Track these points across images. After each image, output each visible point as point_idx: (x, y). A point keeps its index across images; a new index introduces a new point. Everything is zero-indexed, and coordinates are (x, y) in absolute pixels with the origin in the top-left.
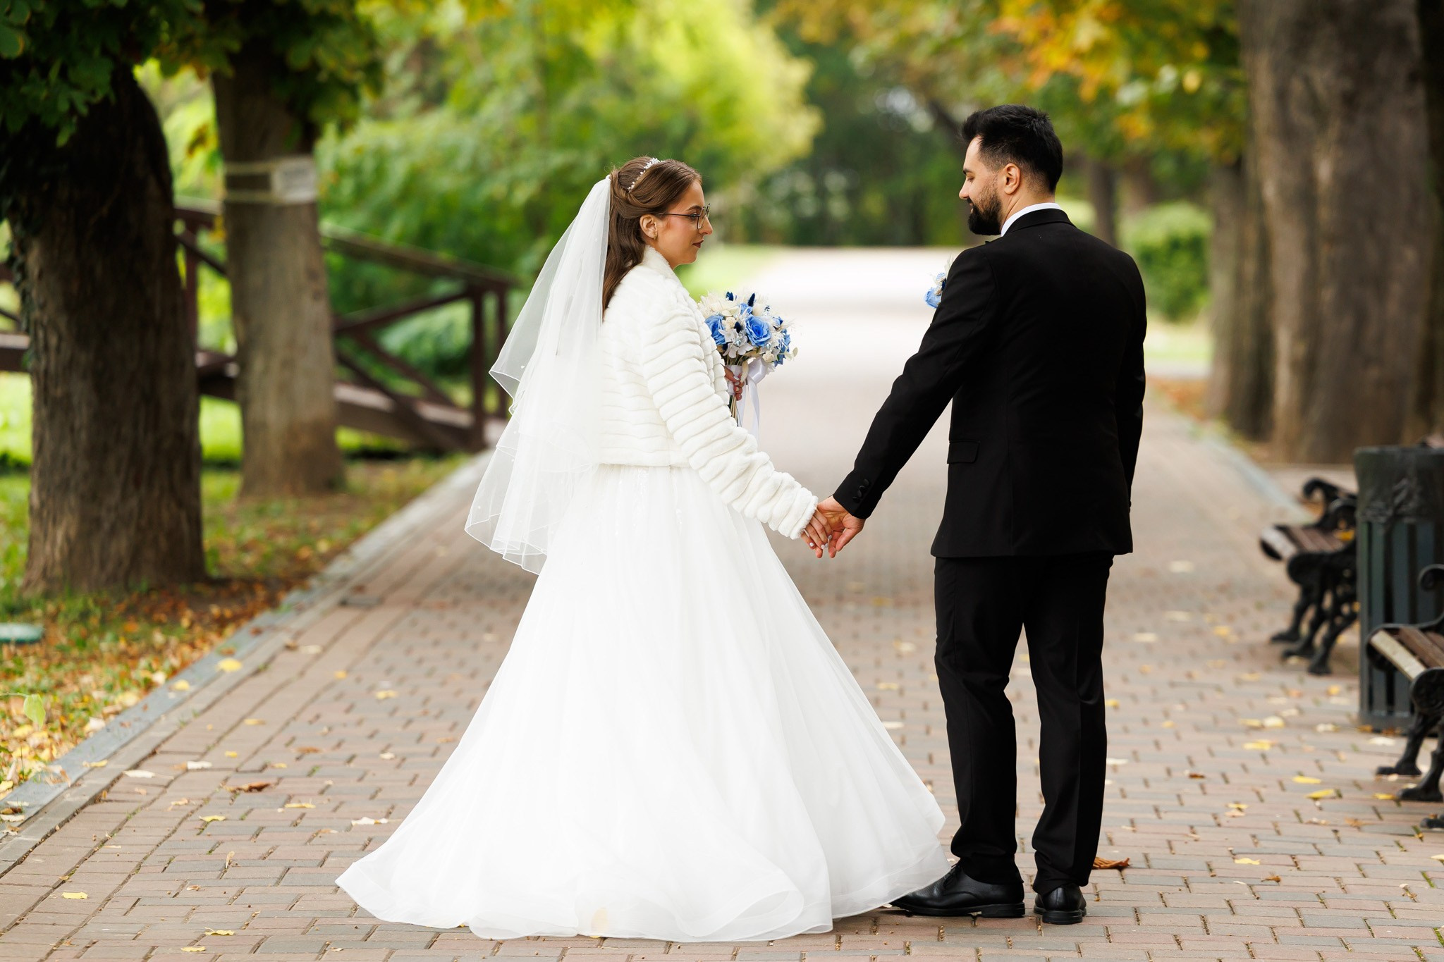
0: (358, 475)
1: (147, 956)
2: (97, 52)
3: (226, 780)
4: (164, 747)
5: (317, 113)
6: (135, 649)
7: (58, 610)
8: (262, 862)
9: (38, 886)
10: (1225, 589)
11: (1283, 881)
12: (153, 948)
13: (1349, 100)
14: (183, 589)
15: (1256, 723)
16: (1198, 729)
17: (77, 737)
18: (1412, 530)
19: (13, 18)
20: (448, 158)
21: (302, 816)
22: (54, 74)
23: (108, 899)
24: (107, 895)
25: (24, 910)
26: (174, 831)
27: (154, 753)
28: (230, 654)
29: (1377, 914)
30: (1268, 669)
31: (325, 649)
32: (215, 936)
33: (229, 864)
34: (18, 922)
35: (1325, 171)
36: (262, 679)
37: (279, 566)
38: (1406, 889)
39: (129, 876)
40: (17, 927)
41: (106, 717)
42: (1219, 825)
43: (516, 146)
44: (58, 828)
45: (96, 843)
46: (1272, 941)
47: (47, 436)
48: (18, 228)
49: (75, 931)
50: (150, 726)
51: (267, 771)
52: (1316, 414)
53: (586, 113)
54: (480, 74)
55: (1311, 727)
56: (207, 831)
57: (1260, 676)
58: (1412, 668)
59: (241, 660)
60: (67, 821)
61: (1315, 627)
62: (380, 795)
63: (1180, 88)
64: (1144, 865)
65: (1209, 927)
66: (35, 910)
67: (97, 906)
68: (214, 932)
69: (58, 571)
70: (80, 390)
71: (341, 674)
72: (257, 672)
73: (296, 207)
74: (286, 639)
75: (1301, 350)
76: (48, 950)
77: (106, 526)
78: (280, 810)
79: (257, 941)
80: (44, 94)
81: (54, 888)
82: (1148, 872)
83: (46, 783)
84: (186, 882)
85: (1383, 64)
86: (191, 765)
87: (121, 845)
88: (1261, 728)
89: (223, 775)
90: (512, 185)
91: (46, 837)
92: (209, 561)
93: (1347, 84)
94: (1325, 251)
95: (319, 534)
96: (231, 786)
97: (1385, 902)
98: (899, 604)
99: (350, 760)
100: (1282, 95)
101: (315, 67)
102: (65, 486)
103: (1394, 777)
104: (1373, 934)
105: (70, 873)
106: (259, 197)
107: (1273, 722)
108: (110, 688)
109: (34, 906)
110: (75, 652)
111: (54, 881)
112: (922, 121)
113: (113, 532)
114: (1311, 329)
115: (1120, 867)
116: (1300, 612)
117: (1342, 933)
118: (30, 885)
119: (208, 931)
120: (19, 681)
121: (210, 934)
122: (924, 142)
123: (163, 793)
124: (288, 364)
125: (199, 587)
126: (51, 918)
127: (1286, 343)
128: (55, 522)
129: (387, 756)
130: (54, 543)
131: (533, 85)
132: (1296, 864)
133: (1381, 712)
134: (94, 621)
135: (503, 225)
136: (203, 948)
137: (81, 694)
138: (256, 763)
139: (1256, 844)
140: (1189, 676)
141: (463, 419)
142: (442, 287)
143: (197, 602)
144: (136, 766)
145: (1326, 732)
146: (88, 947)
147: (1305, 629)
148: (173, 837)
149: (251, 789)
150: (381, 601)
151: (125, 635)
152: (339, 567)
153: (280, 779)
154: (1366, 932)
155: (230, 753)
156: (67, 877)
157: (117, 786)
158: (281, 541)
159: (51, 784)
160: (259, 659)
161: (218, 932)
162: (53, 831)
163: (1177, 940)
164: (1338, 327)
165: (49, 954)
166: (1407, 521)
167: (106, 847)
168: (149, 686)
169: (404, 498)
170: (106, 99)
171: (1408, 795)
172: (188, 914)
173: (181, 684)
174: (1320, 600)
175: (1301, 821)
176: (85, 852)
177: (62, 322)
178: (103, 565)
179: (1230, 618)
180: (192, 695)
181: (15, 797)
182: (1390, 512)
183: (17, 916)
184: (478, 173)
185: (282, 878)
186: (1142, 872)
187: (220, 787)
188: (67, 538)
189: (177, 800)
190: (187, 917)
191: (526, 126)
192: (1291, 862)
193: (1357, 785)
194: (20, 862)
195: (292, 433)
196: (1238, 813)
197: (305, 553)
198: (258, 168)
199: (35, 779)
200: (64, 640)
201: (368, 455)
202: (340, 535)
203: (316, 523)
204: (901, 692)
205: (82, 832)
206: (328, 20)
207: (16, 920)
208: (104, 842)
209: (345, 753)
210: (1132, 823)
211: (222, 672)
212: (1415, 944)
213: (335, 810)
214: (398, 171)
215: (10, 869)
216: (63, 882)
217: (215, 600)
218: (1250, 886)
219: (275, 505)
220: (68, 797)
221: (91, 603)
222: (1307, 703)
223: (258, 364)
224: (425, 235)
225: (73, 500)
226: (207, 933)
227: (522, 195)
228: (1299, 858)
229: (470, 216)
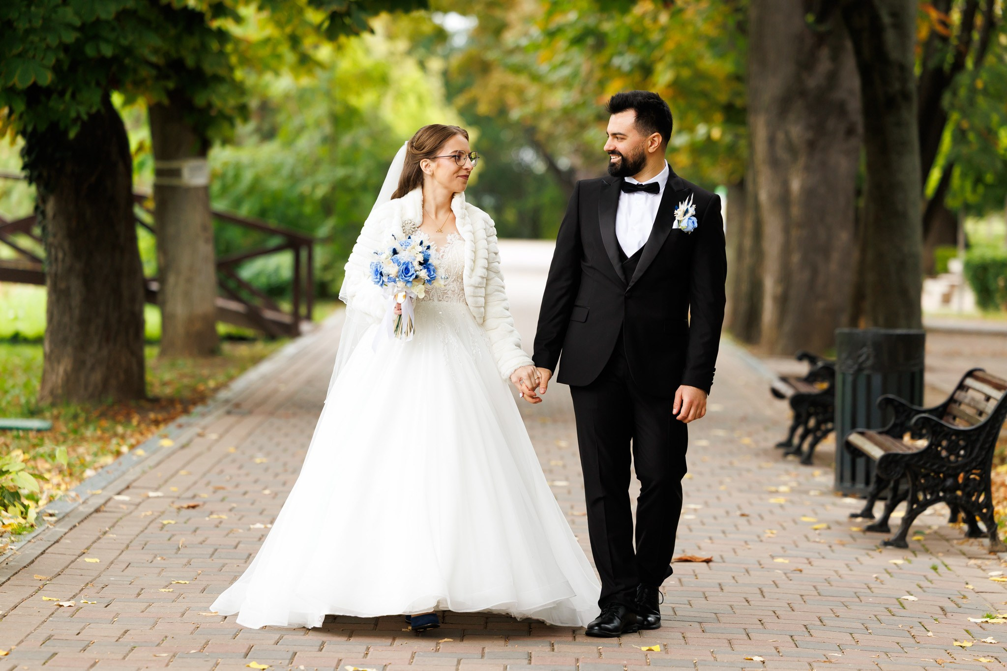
0: (227, 347)
1: (139, 593)
2: (93, 84)
3: (173, 503)
4: (134, 484)
5: (211, 133)
6: (107, 435)
7: (59, 414)
8: (201, 546)
9: (70, 555)
10: (744, 419)
11: (804, 572)
12: (142, 589)
13: (812, 145)
14: (133, 403)
15: (773, 489)
16: (740, 490)
17: (81, 480)
18: (869, 378)
19: (46, 62)
20: (276, 171)
21: (221, 522)
22: (68, 96)
23: (112, 563)
24: (111, 561)
25: (63, 567)
26: (146, 528)
27: (128, 487)
28: (165, 436)
29: (862, 590)
30: (776, 461)
31: (221, 436)
32: (178, 584)
33: (182, 546)
34: (60, 573)
35: (796, 185)
36: (186, 451)
37: (187, 394)
38: (877, 578)
39: (123, 551)
40: (60, 576)
41: (96, 469)
42: (761, 541)
43: (317, 163)
44: (77, 524)
45: (100, 533)
46: (803, 602)
47: (55, 312)
48: (42, 189)
49: (95, 579)
50: (124, 473)
51: (197, 499)
52: (787, 327)
53: (355, 147)
54: (296, 122)
55: (806, 492)
56: (165, 529)
57: (771, 464)
58: (877, 453)
59: (174, 439)
60: (82, 521)
61: (803, 438)
62: (265, 513)
63: (709, 138)
64: (720, 560)
65: (764, 594)
66: (70, 567)
67: (106, 566)
68: (177, 582)
69: (60, 391)
70: (76, 285)
71: (232, 450)
72: (183, 447)
73: (196, 189)
74: (197, 430)
75: (779, 290)
76: (80, 588)
77: (89, 364)
78: (207, 519)
79: (203, 587)
80: (62, 107)
81: (79, 556)
82: (724, 564)
83: (67, 501)
84: (156, 555)
85: (831, 124)
86: (151, 494)
87: (116, 534)
88: (777, 492)
89: (171, 500)
90: (314, 186)
91: (71, 529)
92: (148, 388)
93: (809, 135)
94: (795, 233)
95: (208, 378)
96: (177, 505)
97: (866, 584)
98: (555, 421)
99: (245, 493)
100: (772, 141)
101: (210, 106)
102: (65, 341)
103: (859, 520)
104: (861, 601)
105: (87, 549)
106: (174, 182)
107: (783, 489)
108: (96, 455)
109: (68, 565)
110: (72, 436)
111: (79, 552)
112: (539, 167)
113: (93, 369)
114: (785, 278)
115: (708, 561)
116: (793, 430)
117: (843, 600)
118: (65, 554)
119: (173, 581)
120: (41, 450)
121: (174, 582)
122: (540, 180)
123: (136, 508)
124: (189, 280)
125: (143, 403)
126: (79, 572)
127: (770, 286)
128: (59, 362)
129: (267, 492)
130: (57, 374)
131: (328, 129)
132: (810, 563)
133: (847, 484)
134: (81, 420)
135: (308, 209)
136: (172, 590)
137: (78, 457)
138: (190, 494)
139: (785, 551)
140: (731, 463)
141: (287, 319)
142: (275, 241)
143: (141, 411)
144: (119, 494)
145: (815, 496)
146: (104, 588)
147: (796, 441)
148: (146, 531)
149: (189, 507)
150: (250, 412)
151: (100, 427)
152: (223, 395)
153: (204, 503)
154: (857, 600)
155: (173, 489)
156: (86, 550)
157: (109, 504)
158: (186, 381)
159: (70, 502)
160: (184, 439)
161: (180, 582)
162: (75, 526)
163: (747, 601)
164: (801, 277)
165: (80, 591)
166: (866, 372)
167: (107, 536)
168: (118, 454)
169: (256, 360)
170: (98, 112)
171: (871, 529)
172: (160, 572)
173: (140, 452)
174: (806, 423)
175: (809, 540)
176: (95, 538)
177: (66, 245)
178: (86, 387)
179: (750, 435)
180: (146, 458)
181: (51, 508)
182: (856, 367)
183: (59, 570)
184: (294, 178)
185: (213, 554)
186: (720, 564)
187: (170, 506)
188: (65, 371)
189: (145, 513)
190: (160, 573)
191: (322, 151)
192: (806, 561)
193: (838, 523)
194: (57, 542)
195: (191, 320)
196: (771, 535)
197: (201, 387)
198: (174, 165)
199: (60, 499)
200: (64, 430)
201: (232, 339)
202: (221, 378)
203: (206, 372)
204: (564, 466)
205: (91, 528)
206: (218, 79)
207: (59, 572)
208: (105, 533)
209: (241, 489)
210: (710, 538)
211: (162, 447)
212: (887, 607)
213: (240, 519)
214: (248, 177)
215: (52, 545)
216: (84, 553)
217: (152, 410)
218: (785, 574)
219: (180, 362)
220: (81, 509)
221: (79, 411)
222: (802, 479)
223: (171, 279)
224: (263, 212)
225: (69, 349)
226: (173, 582)
227: (321, 192)
228: (811, 560)
229: (289, 204)
